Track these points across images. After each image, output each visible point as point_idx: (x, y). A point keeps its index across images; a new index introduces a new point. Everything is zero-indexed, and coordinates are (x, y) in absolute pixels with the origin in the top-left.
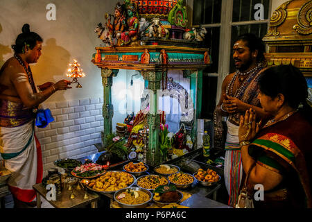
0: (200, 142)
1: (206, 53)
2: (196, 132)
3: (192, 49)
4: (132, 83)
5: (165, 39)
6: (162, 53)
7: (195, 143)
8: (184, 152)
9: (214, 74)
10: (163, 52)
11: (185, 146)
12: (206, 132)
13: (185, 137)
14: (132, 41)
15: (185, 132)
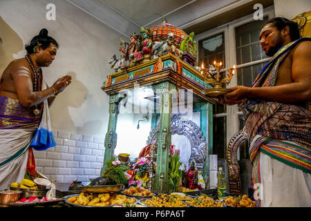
2: (208, 170)
4: (138, 127)
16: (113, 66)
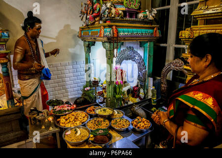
0: (150, 94)
1: (155, 29)
2: (147, 86)
3: (142, 25)
5: (118, 18)
6: (113, 29)
7: (146, 94)
8: (137, 100)
9: (164, 45)
10: (114, 27)
11: (138, 96)
12: (154, 87)
13: (139, 90)
14: (95, 21)
15: (139, 86)
16: (82, 19)
